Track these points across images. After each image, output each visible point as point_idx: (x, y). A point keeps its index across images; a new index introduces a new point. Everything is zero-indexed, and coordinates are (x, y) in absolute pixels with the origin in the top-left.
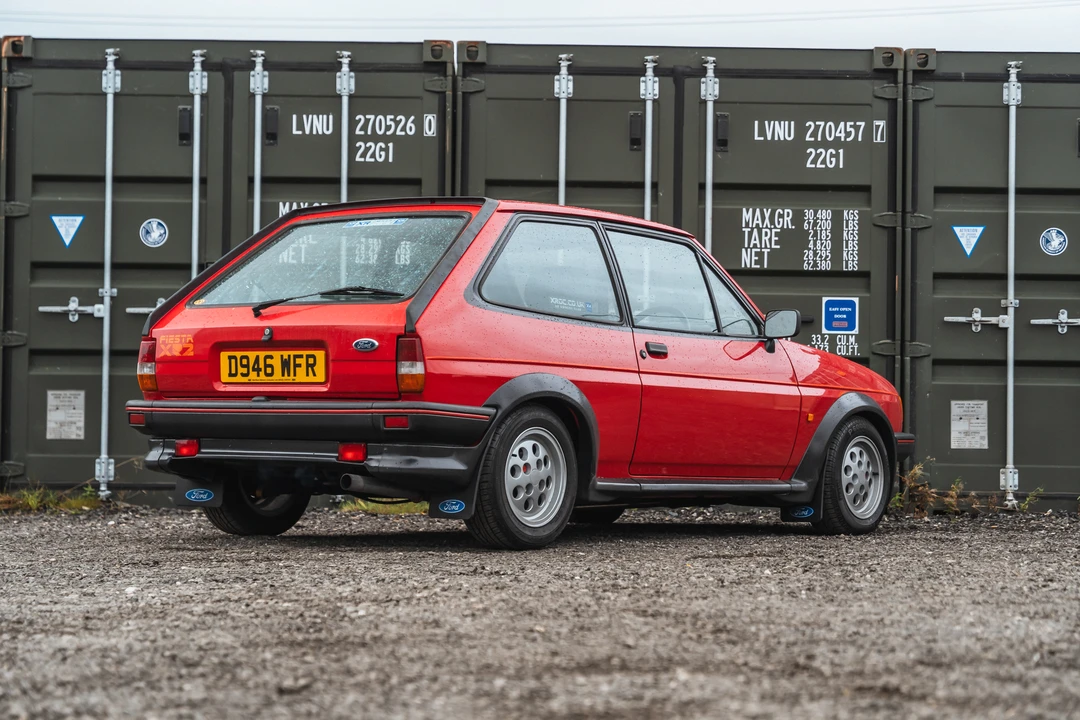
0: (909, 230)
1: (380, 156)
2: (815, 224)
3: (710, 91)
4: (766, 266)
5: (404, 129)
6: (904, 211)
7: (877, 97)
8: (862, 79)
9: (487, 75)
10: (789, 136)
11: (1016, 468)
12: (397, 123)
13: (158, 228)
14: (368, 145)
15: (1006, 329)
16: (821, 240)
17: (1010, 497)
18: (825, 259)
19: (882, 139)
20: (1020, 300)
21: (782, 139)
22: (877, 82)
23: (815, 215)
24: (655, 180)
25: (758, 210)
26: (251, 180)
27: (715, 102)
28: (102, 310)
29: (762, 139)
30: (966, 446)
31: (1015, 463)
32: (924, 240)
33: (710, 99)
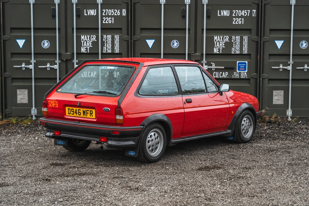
0: (262, 42)
1: (110, 22)
2: (235, 40)
3: (205, 2)
4: (221, 53)
6: (261, 37)
7: (253, 3)
10: (228, 15)
11: (291, 109)
12: (115, 12)
13: (47, 43)
14: (106, 18)
15: (289, 70)
16: (237, 45)
17: (289, 118)
18: (238, 50)
19: (255, 15)
20: (294, 62)
21: (226, 15)
23: (235, 38)
24: (189, 28)
25: (219, 36)
26: (73, 29)
27: (207, 5)
28: (31, 67)
29: (220, 15)
30: (277, 103)
31: (291, 108)
32: (266, 44)
33: (205, 4)
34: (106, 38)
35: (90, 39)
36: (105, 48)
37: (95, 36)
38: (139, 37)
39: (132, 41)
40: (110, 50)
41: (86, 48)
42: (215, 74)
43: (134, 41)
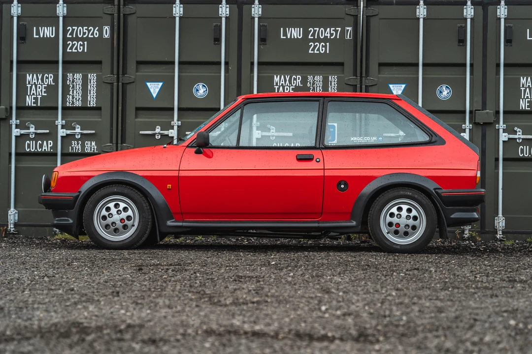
0: (364, 87)
1: (80, 49)
2: (314, 83)
3: (256, 12)
5: (92, 34)
6: (361, 77)
7: (347, 14)
8: (339, 4)
9: (137, 5)
10: (300, 36)
14: (73, 43)
19: (350, 37)
21: (296, 37)
22: (347, 6)
24: (227, 60)
25: (283, 76)
26: (12, 62)
27: (259, 18)
29: (285, 37)
33: (257, 16)
34: (71, 80)
35: (42, 81)
36: (71, 97)
37: (52, 75)
38: (133, 77)
39: (120, 84)
40: (78, 100)
41: (34, 98)
43: (123, 84)
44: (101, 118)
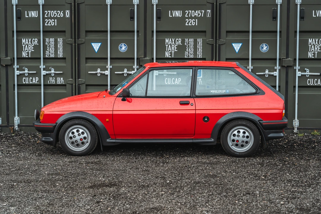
0: (217, 45)
1: (53, 24)
2: (188, 43)
3: (155, 2)
4: (173, 57)
6: (216, 39)
7: (208, 2)
10: (180, 15)
12: (58, 13)
14: (49, 20)
16: (190, 48)
18: (192, 54)
19: (209, 16)
20: (253, 67)
21: (178, 16)
24: (138, 30)
25: (170, 39)
26: (13, 32)
27: (156, 5)
29: (171, 16)
32: (223, 48)
33: (155, 4)
34: (48, 42)
35: (31, 43)
36: (48, 52)
37: (37, 39)
38: (84, 40)
39: (76, 44)
40: (52, 54)
41: (27, 53)
42: (167, 80)
43: (78, 44)
44: (66, 64)
